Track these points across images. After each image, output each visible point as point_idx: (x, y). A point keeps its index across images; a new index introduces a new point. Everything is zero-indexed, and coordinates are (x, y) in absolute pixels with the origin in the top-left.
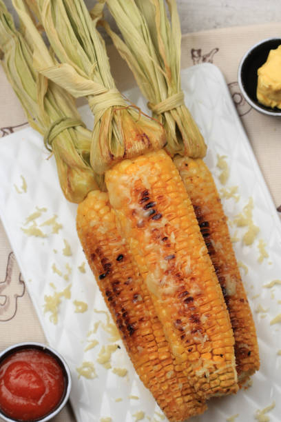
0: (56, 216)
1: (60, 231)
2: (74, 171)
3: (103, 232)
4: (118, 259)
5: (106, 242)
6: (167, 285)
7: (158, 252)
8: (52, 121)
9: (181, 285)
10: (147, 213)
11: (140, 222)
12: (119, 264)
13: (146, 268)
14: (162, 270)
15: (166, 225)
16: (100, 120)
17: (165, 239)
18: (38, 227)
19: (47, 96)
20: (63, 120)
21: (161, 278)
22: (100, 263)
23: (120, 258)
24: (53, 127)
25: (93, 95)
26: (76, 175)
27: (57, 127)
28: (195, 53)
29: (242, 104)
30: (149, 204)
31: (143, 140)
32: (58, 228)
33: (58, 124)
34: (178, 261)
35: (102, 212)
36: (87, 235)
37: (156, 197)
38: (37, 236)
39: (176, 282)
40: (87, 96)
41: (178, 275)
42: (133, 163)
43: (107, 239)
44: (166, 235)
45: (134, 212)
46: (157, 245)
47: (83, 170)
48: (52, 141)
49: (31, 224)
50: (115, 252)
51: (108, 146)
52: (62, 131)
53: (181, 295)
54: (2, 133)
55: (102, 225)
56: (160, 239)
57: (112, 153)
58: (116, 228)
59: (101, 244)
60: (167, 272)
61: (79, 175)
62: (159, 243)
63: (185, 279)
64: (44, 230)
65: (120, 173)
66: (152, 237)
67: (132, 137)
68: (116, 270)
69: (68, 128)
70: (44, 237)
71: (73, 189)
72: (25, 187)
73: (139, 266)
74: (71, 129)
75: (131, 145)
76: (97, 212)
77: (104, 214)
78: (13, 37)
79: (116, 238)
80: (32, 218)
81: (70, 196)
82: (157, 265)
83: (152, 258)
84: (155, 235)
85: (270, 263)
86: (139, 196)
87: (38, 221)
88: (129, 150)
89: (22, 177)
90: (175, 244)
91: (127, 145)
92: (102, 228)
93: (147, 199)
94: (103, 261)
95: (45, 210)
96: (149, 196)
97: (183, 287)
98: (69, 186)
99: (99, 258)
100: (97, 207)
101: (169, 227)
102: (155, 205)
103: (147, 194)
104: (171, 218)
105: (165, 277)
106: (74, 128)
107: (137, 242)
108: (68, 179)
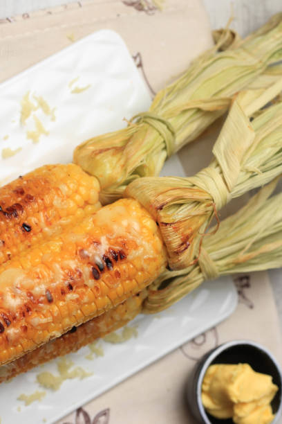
0: (47, 134)
1: (30, 141)
2: (119, 156)
3: (55, 203)
4: (24, 225)
5: (42, 208)
6: (14, 296)
7: (52, 281)
8: (170, 121)
9: (17, 315)
10: (99, 260)
11: (86, 252)
12: (19, 228)
13: (28, 267)
14: (33, 288)
15: (85, 286)
16: (194, 185)
17: (70, 287)
18: (33, 113)
19: (199, 110)
20: (173, 134)
21: (22, 288)
22: (14, 202)
23: (27, 228)
24: (163, 122)
25: (221, 172)
26: (115, 160)
27: (165, 127)
28: (245, 281)
29: (194, 346)
30: (111, 262)
31: (182, 244)
32: (34, 138)
33: (168, 128)
34: (45, 307)
35: (77, 197)
36: (46, 182)
37: (118, 269)
38: (22, 113)
39: (21, 309)
40: (218, 165)
41: (29, 310)
42: (154, 235)
43: (46, 208)
44: (74, 288)
45: (98, 243)
46: (62, 277)
47: (124, 167)
48: (146, 122)
49: (36, 104)
50: (32, 221)
51: (172, 201)
52: (160, 134)
53: (5, 317)
54: (135, 55)
55: (63, 201)
56: (71, 281)
57: (164, 207)
58: (60, 218)
59: (40, 201)
60: (30, 294)
61: (117, 163)
62: (65, 280)
63: (24, 319)
64: (30, 121)
65: (140, 220)
66: (70, 270)
67: (185, 230)
68: (11, 224)
69: (164, 142)
70: (22, 121)
71: (98, 157)
72: (77, 91)
73: (29, 257)
74: (163, 146)
75: (176, 229)
76: (77, 192)
77: (75, 201)
78: (260, 62)
79: (49, 220)
80: (42, 104)
81: (85, 153)
82: (38, 280)
83: (45, 273)
84: (74, 273)
85: (19, 409)
86: (117, 248)
87: (39, 112)
88: (170, 229)
89: (89, 86)
90: (64, 301)
91: (176, 225)
92: (60, 201)
93: (116, 259)
94: (19, 206)
95: (53, 119)
96: (119, 261)
97: (15, 318)
98: (101, 151)
99: (20, 199)
100: (83, 190)
101: (84, 290)
102: (109, 269)
103: (121, 259)
104: (95, 291)
105: (24, 293)
106: (165, 148)
107: (58, 250)
108: (108, 149)
